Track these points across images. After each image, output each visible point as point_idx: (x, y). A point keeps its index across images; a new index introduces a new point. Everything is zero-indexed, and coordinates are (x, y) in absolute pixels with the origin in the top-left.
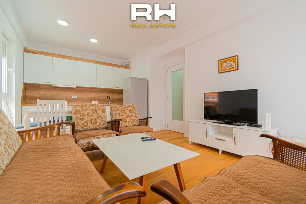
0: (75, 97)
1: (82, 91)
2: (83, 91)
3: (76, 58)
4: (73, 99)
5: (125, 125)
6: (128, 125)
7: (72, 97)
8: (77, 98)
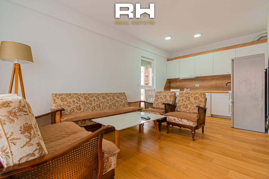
0: (197, 85)
1: (203, 80)
2: (205, 80)
3: (195, 54)
4: (196, 87)
5: (185, 111)
6: (188, 111)
7: (195, 86)
8: (199, 86)
